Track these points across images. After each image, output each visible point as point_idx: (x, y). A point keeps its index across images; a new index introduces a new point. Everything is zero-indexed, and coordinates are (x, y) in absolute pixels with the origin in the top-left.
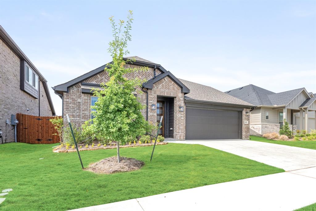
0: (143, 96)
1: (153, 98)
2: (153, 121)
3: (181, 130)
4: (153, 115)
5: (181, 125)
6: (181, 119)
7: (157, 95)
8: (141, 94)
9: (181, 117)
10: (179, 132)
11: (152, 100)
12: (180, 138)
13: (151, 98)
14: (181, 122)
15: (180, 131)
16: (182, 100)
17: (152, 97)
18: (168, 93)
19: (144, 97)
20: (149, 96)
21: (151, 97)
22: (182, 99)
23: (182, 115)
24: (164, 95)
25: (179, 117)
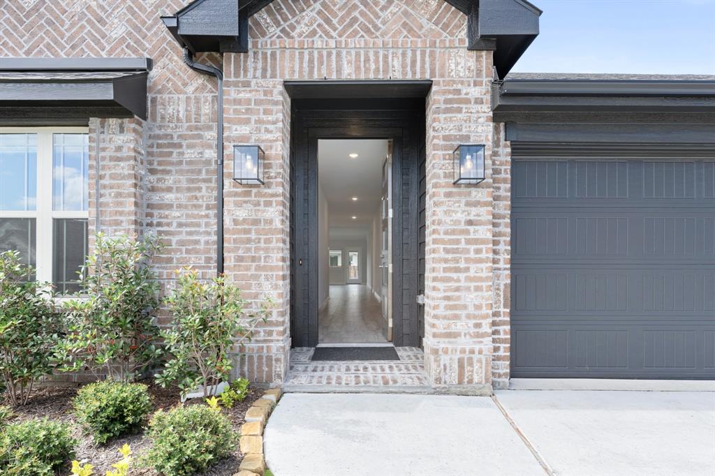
0: (197, 101)
1: (258, 102)
2: (253, 259)
3: (468, 317)
4: (256, 222)
5: (469, 279)
6: (468, 242)
7: (290, 87)
8: (190, 89)
9: (470, 223)
10: (455, 335)
11: (247, 122)
12: (461, 375)
13: (243, 108)
14: (467, 260)
15: (459, 326)
16: (479, 101)
17: (248, 101)
18: (367, 60)
19: (206, 109)
20: (232, 93)
21: (237, 102)
22: (475, 92)
23: (474, 211)
24: (334, 77)
25: (457, 222)
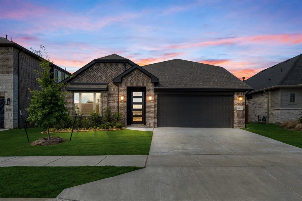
0: (115, 88)
1: (123, 89)
2: (123, 110)
3: (151, 117)
4: (123, 105)
5: (151, 113)
6: (151, 108)
7: (127, 87)
8: (114, 87)
9: (151, 105)
10: (149, 120)
11: (122, 92)
12: (150, 125)
13: (121, 90)
14: (151, 110)
15: (149, 119)
16: (152, 89)
17: (122, 89)
18: (138, 84)
19: (116, 89)
20: (120, 88)
21: (121, 89)
22: (152, 88)
23: (152, 104)
24: (133, 86)
25: (149, 105)
